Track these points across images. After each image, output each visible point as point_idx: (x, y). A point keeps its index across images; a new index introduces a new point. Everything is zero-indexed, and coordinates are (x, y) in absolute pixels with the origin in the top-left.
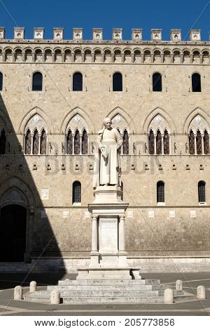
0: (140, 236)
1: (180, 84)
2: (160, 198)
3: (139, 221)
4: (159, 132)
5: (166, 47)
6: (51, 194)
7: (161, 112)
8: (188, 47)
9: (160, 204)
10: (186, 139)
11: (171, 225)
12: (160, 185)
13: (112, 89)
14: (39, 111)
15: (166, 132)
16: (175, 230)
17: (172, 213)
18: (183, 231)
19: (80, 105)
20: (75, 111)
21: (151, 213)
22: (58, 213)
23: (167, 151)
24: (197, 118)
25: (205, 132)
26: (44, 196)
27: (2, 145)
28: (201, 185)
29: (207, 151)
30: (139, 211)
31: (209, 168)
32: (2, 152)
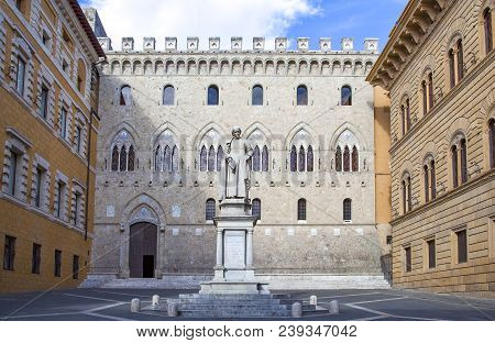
1: (328, 98)
2: (302, 214)
3: (278, 239)
4: (302, 148)
5: (314, 57)
6: (182, 211)
7: (305, 127)
8: (339, 57)
9: (301, 222)
10: (333, 155)
12: (302, 202)
13: (250, 102)
14: (170, 126)
15: (310, 147)
17: (314, 231)
18: (325, 248)
19: (216, 119)
20: (210, 126)
21: (291, 231)
22: (190, 231)
23: (310, 168)
24: (345, 133)
25: (355, 148)
26: (176, 213)
27: (131, 161)
28: (347, 202)
29: (355, 169)
30: (278, 229)
31: (356, 185)
32: (131, 168)
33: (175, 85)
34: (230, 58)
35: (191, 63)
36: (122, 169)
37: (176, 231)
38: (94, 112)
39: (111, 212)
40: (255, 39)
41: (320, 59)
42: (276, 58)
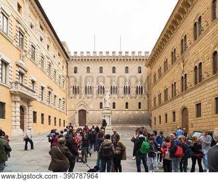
0: (120, 119)
2: (127, 107)
3: (120, 115)
4: (127, 87)
6: (93, 106)
7: (128, 80)
8: (137, 58)
9: (127, 109)
10: (135, 89)
11: (130, 116)
12: (127, 103)
13: (112, 72)
14: (89, 80)
15: (129, 87)
17: (130, 112)
18: (133, 118)
20: (100, 80)
21: (124, 112)
23: (129, 93)
24: (139, 82)
25: (142, 87)
26: (91, 107)
27: (78, 91)
28: (140, 103)
29: (142, 93)
30: (120, 112)
31: (142, 98)
32: (78, 93)
33: (90, 67)
34: (106, 58)
35: (95, 60)
36: (76, 93)
37: (91, 112)
38: (67, 76)
39: (73, 106)
41: (132, 58)
42: (119, 58)
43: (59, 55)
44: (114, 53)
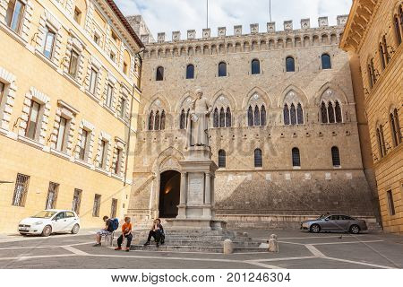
0: (278, 197)
1: (311, 64)
2: (296, 162)
3: (277, 183)
4: (292, 105)
5: (297, 34)
7: (294, 88)
8: (317, 32)
9: (296, 167)
10: (318, 110)
11: (306, 186)
12: (295, 151)
13: (250, 72)
14: (191, 94)
15: (299, 105)
16: (310, 191)
17: (308, 176)
18: (319, 192)
19: (224, 87)
20: (220, 93)
21: (287, 176)
23: (301, 121)
24: (328, 92)
25: (337, 103)
27: (163, 122)
28: (335, 150)
29: (339, 120)
30: (277, 174)
31: (342, 135)
32: (162, 128)
33: (195, 64)
34: (233, 41)
35: (207, 46)
36: (156, 128)
38: (136, 87)
39: (146, 163)
40: (252, 26)
41: (302, 35)
42: (268, 38)
43: (114, 37)
44: (254, 26)
